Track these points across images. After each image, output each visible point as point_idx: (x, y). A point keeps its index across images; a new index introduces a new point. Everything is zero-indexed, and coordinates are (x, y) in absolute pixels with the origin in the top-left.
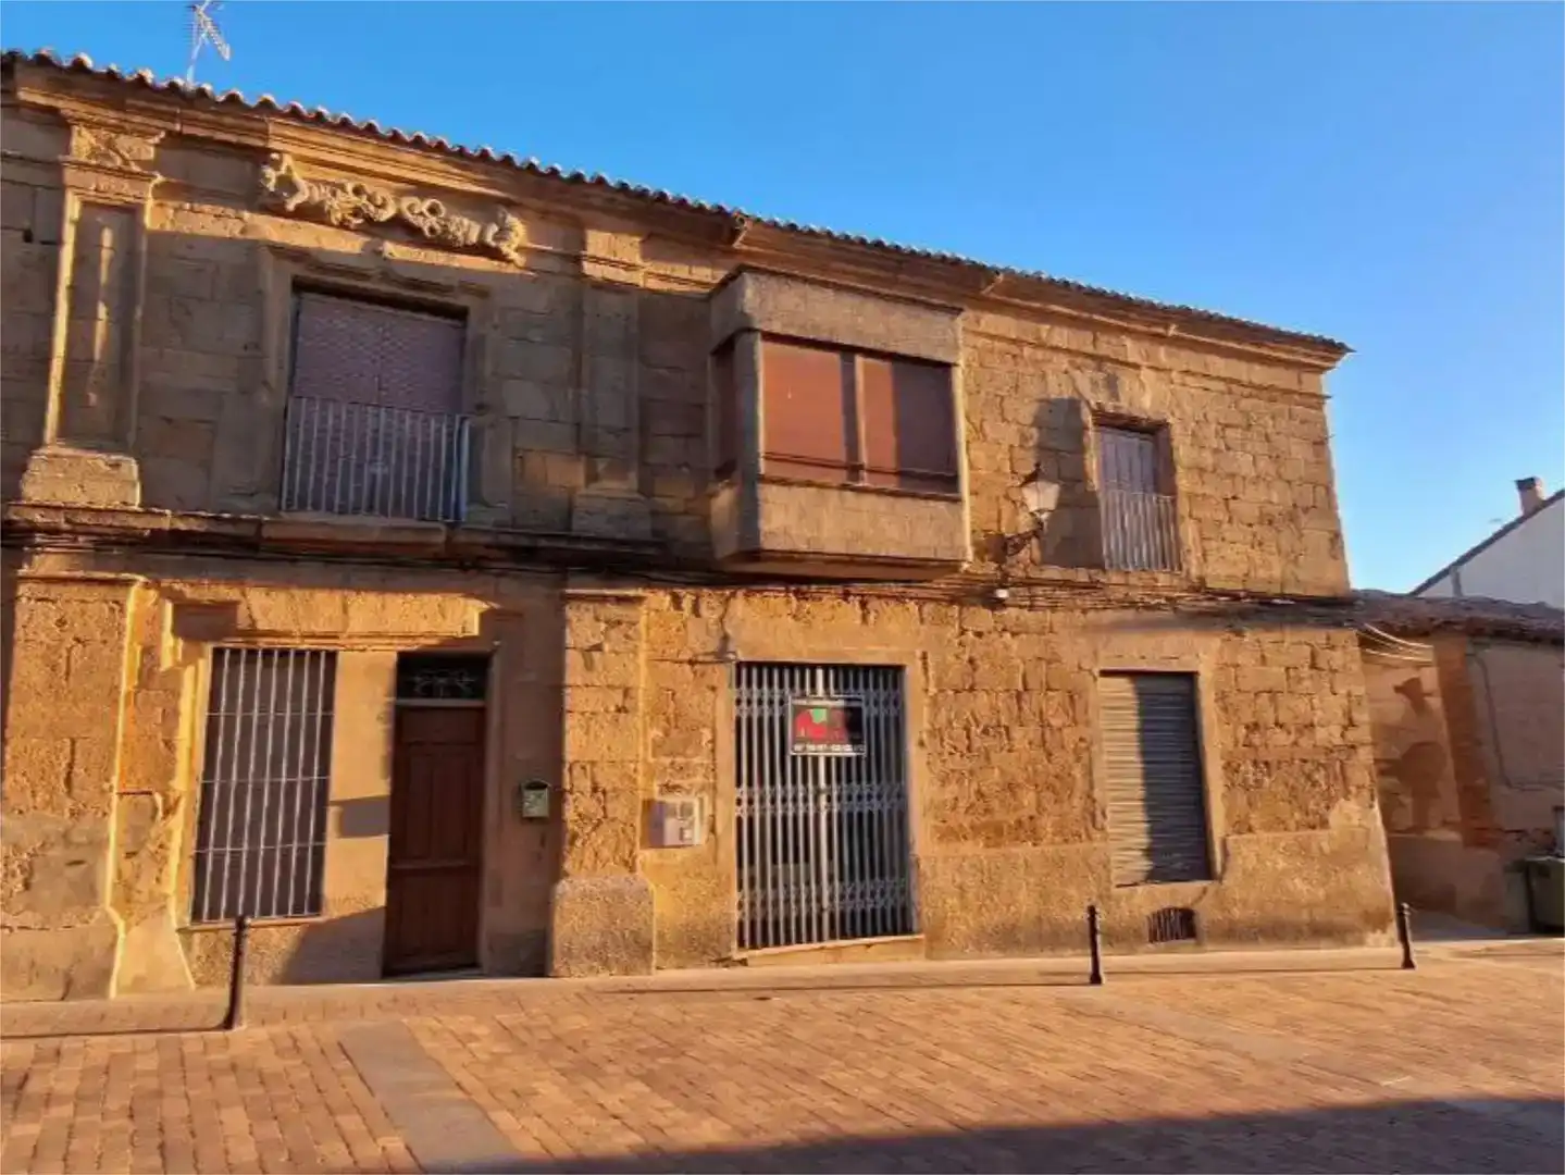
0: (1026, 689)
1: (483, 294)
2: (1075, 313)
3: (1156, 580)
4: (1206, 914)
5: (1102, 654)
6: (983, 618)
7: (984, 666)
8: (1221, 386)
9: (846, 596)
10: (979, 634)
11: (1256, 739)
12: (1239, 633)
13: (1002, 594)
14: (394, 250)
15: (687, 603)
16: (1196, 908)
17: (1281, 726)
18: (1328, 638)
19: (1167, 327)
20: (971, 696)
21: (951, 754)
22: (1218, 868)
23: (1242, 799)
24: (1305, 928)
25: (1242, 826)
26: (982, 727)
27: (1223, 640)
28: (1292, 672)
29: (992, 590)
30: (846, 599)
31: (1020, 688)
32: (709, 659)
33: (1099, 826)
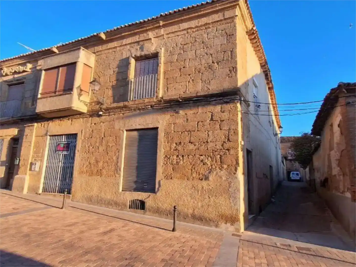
0: (104, 136)
1: (25, 78)
2: (129, 33)
3: (144, 101)
4: (149, 203)
5: (126, 125)
6: (96, 119)
7: (95, 131)
8: (185, 32)
9: (69, 119)
10: (95, 124)
11: (180, 148)
12: (177, 113)
13: (101, 113)
14: (16, 76)
15: (43, 125)
16: (146, 201)
17: (192, 143)
18: (221, 108)
19: (159, 23)
20: (91, 139)
21: (84, 153)
22: (156, 190)
23: (170, 168)
24: (190, 216)
25: (168, 177)
26: (92, 146)
27: (171, 115)
28: (200, 123)
29: (98, 112)
30: (69, 120)
31: (103, 137)
32: (45, 135)
33: (118, 173)
